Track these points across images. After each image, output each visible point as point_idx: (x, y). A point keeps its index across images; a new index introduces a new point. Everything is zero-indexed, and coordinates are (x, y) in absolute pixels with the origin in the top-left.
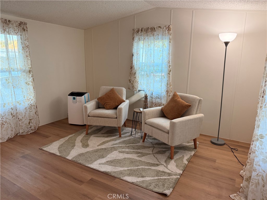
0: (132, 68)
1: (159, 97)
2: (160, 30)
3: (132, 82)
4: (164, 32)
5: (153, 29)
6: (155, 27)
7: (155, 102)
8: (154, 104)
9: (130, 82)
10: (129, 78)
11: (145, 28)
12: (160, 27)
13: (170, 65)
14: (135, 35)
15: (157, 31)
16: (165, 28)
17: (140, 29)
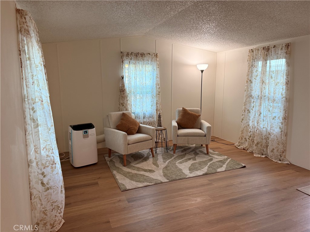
0: (122, 90)
1: (151, 116)
2: (149, 56)
3: (125, 106)
4: (153, 59)
5: (142, 55)
6: (145, 53)
7: (149, 121)
8: (148, 123)
9: (123, 105)
10: (121, 102)
11: (135, 53)
12: (149, 54)
13: (159, 87)
14: (125, 58)
15: (146, 57)
16: (153, 55)
17: (130, 53)
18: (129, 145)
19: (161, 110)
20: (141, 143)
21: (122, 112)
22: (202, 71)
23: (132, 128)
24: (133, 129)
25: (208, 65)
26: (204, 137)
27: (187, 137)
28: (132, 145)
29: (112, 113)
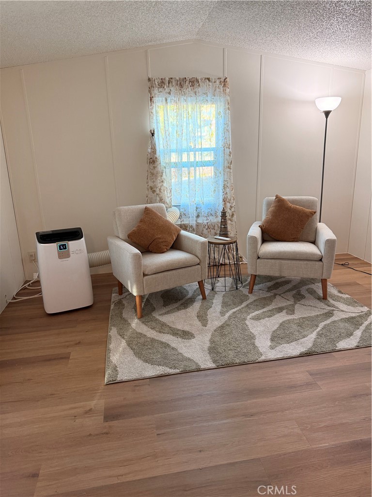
0: (153, 161)
1: (213, 213)
2: (209, 85)
3: (158, 191)
4: (218, 90)
5: (194, 82)
6: (199, 78)
7: (207, 223)
8: (206, 227)
9: (154, 192)
10: (150, 184)
11: (177, 78)
12: (208, 79)
13: (230, 152)
14: (156, 91)
15: (203, 86)
16: (218, 82)
17: (167, 79)
18: (146, 277)
19: (234, 200)
20: (174, 272)
21: (144, 206)
22: (327, 113)
23: (160, 238)
24: (162, 242)
25: (340, 99)
26: (317, 263)
27: (278, 261)
28: (154, 276)
29: (122, 207)
